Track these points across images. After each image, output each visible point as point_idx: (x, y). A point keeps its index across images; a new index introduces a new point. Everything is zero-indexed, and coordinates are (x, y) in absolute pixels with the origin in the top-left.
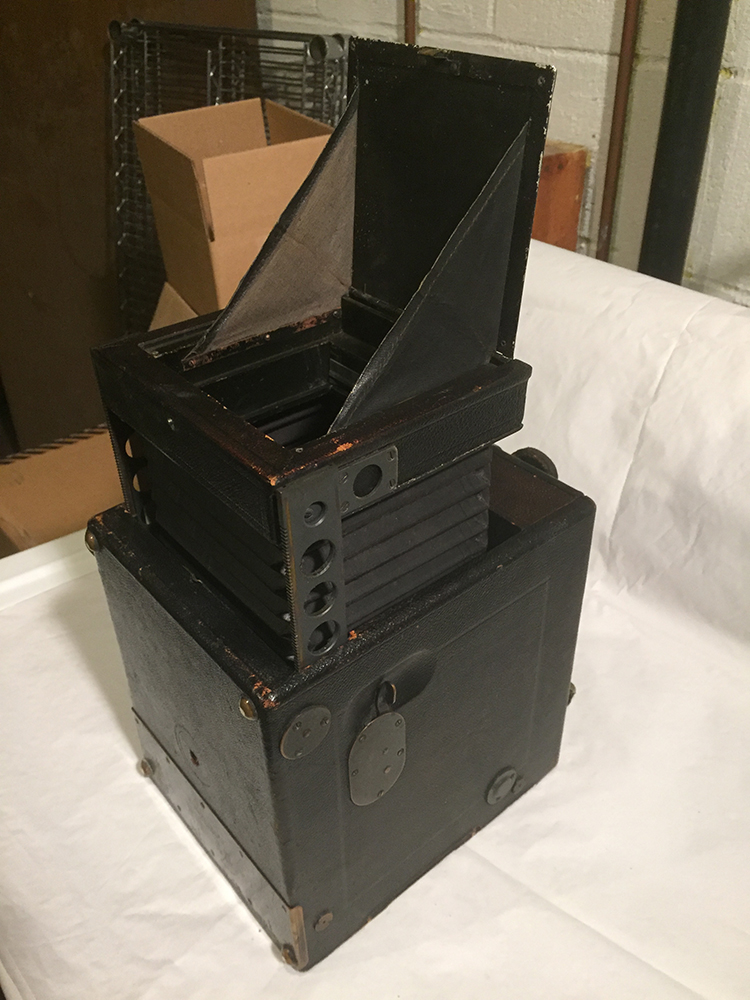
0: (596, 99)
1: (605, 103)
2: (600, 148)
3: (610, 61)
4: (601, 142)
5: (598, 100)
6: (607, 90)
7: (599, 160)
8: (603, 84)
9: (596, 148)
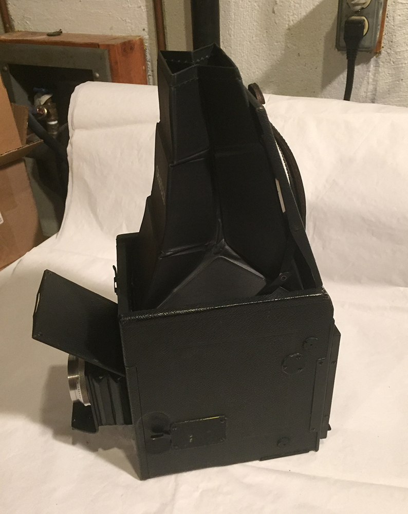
1: (147, 8)
2: (150, 36)
4: (149, 33)
9: (147, 37)
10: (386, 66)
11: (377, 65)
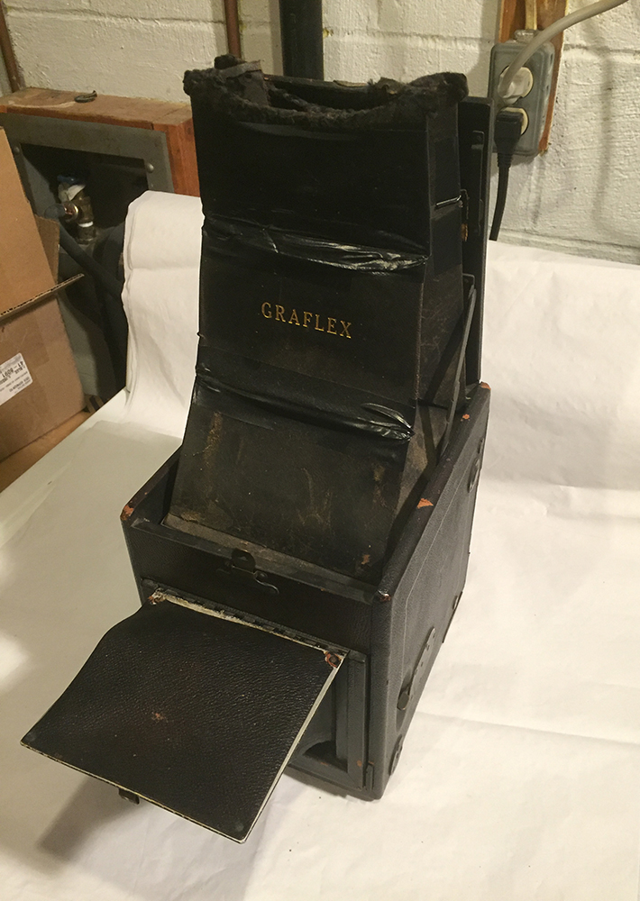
10: (553, 169)
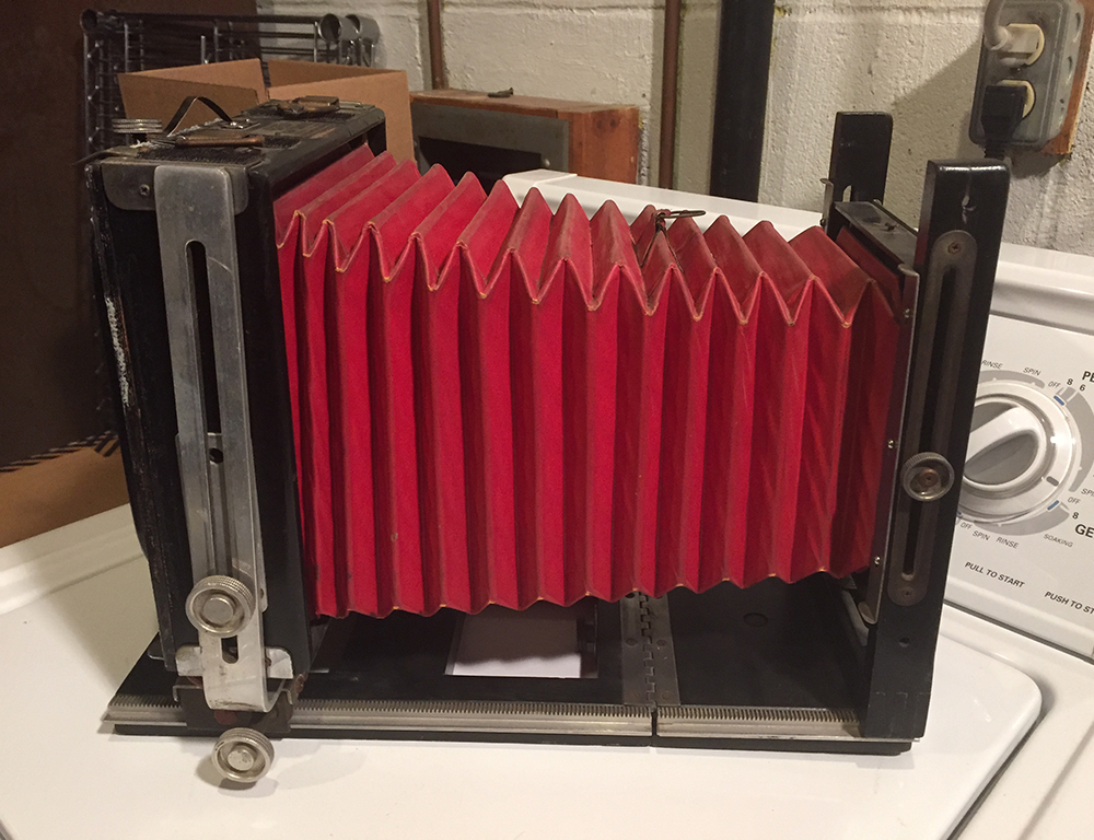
0: (643, 56)
1: (653, 59)
2: (652, 108)
3: (655, 14)
4: (652, 102)
5: (646, 57)
6: (655, 46)
7: (651, 120)
8: (650, 40)
9: (648, 108)
10: (1079, 184)
11: (1062, 182)
